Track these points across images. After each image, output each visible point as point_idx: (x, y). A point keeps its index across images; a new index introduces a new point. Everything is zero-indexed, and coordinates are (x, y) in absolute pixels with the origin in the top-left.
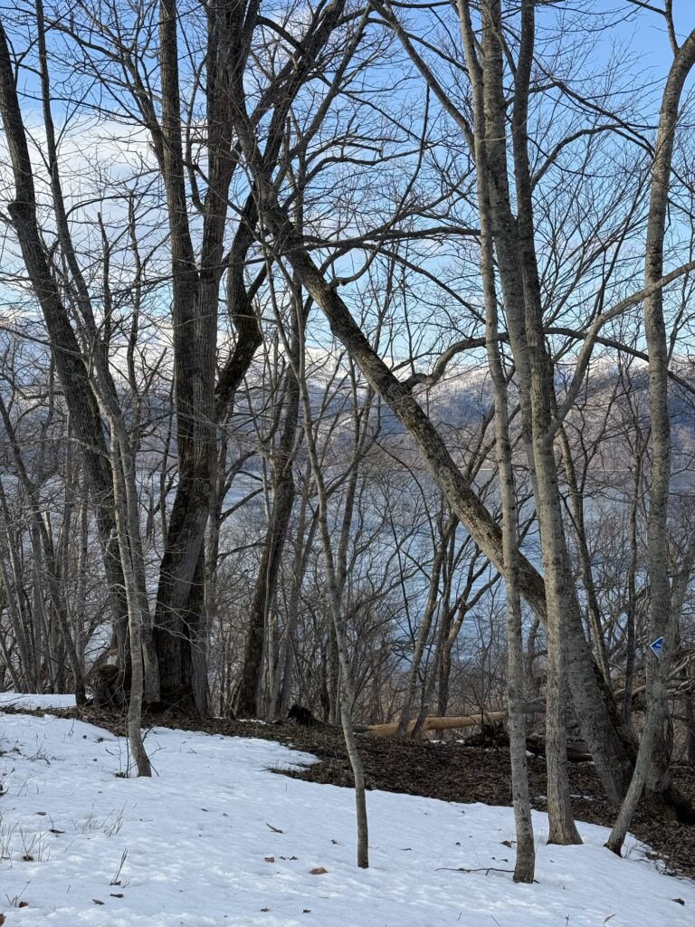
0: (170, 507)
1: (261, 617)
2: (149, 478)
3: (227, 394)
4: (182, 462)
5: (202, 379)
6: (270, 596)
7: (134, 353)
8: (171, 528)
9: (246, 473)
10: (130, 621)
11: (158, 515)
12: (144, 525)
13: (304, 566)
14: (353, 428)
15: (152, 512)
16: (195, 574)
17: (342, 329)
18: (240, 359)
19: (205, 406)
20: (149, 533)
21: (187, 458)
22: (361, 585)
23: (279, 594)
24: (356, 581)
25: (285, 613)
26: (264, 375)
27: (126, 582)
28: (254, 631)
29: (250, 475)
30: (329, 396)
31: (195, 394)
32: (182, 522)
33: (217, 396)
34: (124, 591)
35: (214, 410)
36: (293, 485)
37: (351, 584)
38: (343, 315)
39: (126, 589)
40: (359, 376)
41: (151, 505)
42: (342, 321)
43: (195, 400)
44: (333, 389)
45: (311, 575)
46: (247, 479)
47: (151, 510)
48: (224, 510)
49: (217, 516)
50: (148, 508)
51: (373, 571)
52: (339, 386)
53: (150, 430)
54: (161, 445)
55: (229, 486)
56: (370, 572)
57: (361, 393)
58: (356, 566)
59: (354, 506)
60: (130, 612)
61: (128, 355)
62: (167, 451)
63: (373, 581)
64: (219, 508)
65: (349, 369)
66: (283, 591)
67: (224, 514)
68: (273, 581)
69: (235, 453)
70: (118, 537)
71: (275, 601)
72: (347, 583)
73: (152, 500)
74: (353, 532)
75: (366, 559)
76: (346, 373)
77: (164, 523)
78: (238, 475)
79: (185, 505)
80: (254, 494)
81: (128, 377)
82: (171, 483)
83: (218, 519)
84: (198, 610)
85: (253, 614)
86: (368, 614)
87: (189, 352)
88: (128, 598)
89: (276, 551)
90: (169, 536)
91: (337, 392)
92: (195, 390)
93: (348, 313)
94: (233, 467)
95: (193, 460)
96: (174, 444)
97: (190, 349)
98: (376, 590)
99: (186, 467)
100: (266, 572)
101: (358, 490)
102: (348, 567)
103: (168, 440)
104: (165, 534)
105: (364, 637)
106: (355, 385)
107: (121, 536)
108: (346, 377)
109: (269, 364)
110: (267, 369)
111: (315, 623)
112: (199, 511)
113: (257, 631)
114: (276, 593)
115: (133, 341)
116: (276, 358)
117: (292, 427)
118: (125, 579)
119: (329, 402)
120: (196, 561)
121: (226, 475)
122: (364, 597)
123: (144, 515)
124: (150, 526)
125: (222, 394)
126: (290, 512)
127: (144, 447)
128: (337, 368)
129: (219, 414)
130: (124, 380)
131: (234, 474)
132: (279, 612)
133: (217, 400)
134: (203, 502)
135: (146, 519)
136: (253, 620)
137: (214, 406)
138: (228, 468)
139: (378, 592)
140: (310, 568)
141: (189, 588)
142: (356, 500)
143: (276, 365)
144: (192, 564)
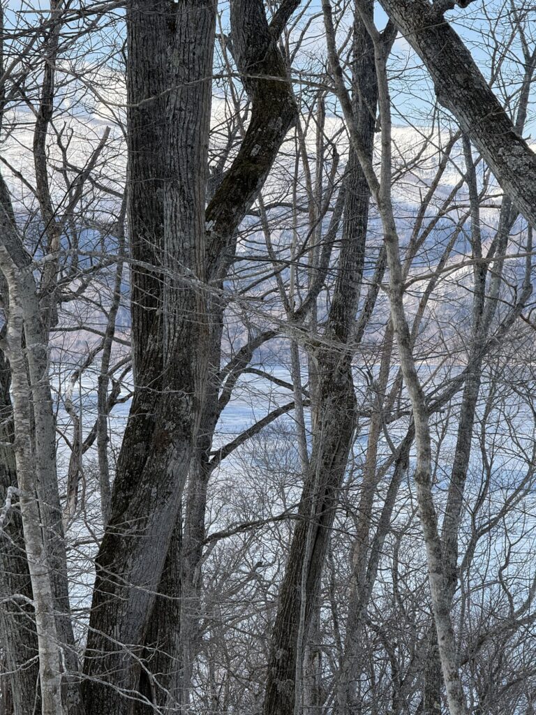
0: (117, 441)
1: (290, 657)
2: (73, 381)
3: (229, 220)
4: (139, 354)
5: (181, 191)
6: (308, 616)
7: (48, 137)
8: (117, 481)
9: (259, 373)
10: (42, 667)
11: (91, 456)
12: (63, 472)
13: (375, 559)
14: (472, 286)
15: (78, 448)
16: (164, 575)
17: (458, 93)
18: (254, 152)
19: (187, 245)
20: (72, 489)
21: (151, 345)
22: (487, 597)
23: (325, 614)
24: (477, 588)
25: (334, 651)
26: (296, 181)
27: (35, 591)
28: (275, 686)
29: (269, 377)
30: (426, 222)
31: (167, 222)
32: (140, 472)
33: (210, 225)
34: (33, 609)
35: (203, 253)
36: (353, 400)
37: (466, 595)
38: (460, 66)
39: (35, 604)
40: (485, 183)
41: (78, 436)
42: (458, 78)
43: (167, 232)
44: (432, 210)
45: (388, 576)
46: (263, 385)
47: (77, 444)
48: (216, 445)
49: (204, 458)
50: (71, 439)
51: (511, 570)
52: (446, 204)
53: (75, 290)
54: (98, 319)
55: (226, 398)
56: (505, 573)
57: (490, 217)
58: (476, 560)
59: (475, 441)
60: (41, 650)
61: (35, 143)
62: (111, 331)
63: (511, 590)
64: (207, 443)
65: (465, 170)
66: (334, 607)
67: (216, 453)
68: (312, 587)
69: (237, 331)
70: (20, 503)
71: (316, 626)
72: (458, 594)
73: (78, 426)
74: (471, 492)
75: (499, 545)
76: (460, 178)
77: (105, 473)
78: (244, 377)
79: (146, 438)
80: (276, 414)
81: (34, 185)
82: (116, 391)
83: (206, 463)
84: (169, 646)
85: (273, 653)
86: (500, 656)
87: (157, 138)
88: (38, 623)
89: (319, 528)
90: (114, 499)
91: (440, 215)
92: (168, 212)
93: (471, 63)
94: (235, 361)
95: (160, 350)
96: (124, 317)
97: (159, 132)
98: (517, 608)
99: (146, 363)
100: (299, 569)
101: (480, 409)
102: (460, 561)
103: (114, 309)
104: (105, 493)
105: (493, 703)
106: (477, 201)
107: (26, 501)
108: (460, 185)
109: (305, 157)
110: (301, 167)
111: (394, 671)
112: (172, 449)
113: (281, 685)
114: (318, 612)
115: (45, 116)
116: (321, 150)
117: (351, 284)
118: (34, 585)
119: (426, 234)
120: (166, 547)
121: (221, 376)
122: (491, 622)
123: (64, 453)
124: (76, 475)
125: (219, 222)
126: (346, 453)
127: (64, 321)
128: (442, 168)
129: (212, 259)
130: (26, 190)
131: (237, 375)
132: (324, 648)
133: (208, 233)
134: (180, 432)
135: (67, 462)
136: (273, 663)
137: (203, 244)
138: (224, 363)
139: (521, 611)
140: (386, 562)
141: (152, 600)
142: (477, 427)
143: (321, 161)
144: (157, 554)
